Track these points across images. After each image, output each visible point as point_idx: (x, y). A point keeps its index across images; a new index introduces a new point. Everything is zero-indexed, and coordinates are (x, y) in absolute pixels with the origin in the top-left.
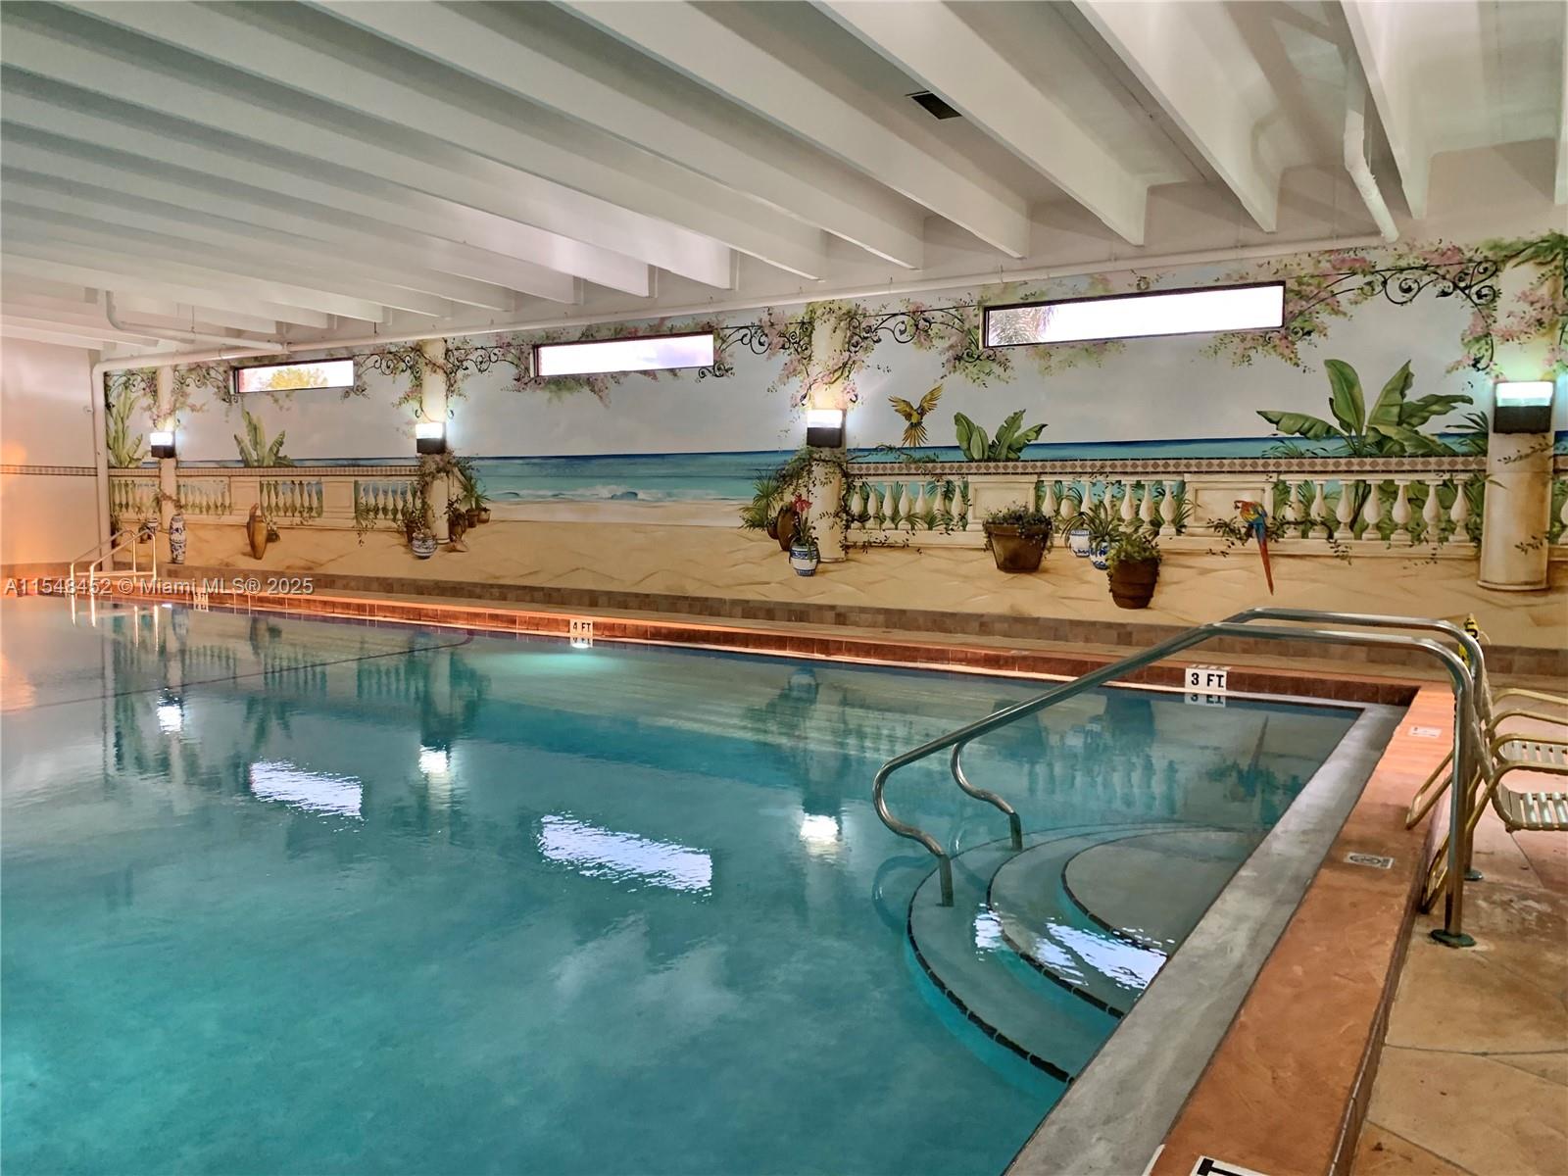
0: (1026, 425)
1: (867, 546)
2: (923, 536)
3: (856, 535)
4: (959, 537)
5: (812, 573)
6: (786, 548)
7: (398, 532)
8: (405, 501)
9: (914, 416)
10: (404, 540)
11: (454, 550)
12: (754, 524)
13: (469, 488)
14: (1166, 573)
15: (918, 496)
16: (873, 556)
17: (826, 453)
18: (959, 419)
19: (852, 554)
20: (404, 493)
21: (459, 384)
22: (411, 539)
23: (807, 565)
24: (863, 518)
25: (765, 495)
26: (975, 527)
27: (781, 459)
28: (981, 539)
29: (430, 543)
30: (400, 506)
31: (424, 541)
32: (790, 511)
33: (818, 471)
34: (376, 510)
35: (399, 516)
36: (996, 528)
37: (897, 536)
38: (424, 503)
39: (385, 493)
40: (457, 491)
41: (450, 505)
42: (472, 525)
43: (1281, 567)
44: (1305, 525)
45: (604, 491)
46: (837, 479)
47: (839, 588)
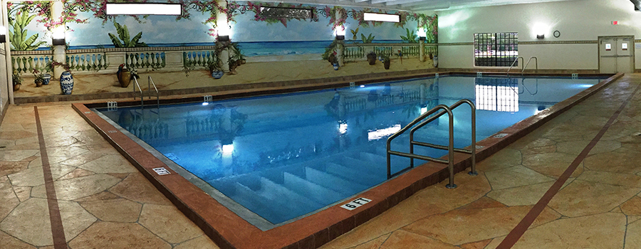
0: (372, 36)
1: (348, 62)
2: (358, 59)
3: (346, 60)
4: (363, 59)
5: (337, 69)
6: (332, 64)
7: (205, 70)
8: (209, 59)
9: (355, 33)
10: (209, 73)
11: (232, 74)
12: (325, 59)
13: (237, 52)
14: (391, 63)
15: (356, 50)
16: (350, 64)
17: (339, 41)
18: (362, 34)
19: (346, 64)
20: (208, 56)
21: (233, 17)
22: (212, 72)
23: (336, 68)
24: (347, 56)
25: (327, 51)
26: (365, 56)
27: (330, 43)
28: (366, 59)
29: (221, 73)
30: (207, 60)
31: (218, 72)
32: (332, 55)
33: (338, 45)
34: (195, 63)
35: (206, 64)
36: (369, 56)
37: (353, 60)
38: (218, 59)
39: (199, 56)
40: (232, 53)
41: (230, 58)
42: (239, 65)
43: (403, 60)
44: (405, 54)
45: (286, 52)
46: (342, 47)
47: (343, 73)
